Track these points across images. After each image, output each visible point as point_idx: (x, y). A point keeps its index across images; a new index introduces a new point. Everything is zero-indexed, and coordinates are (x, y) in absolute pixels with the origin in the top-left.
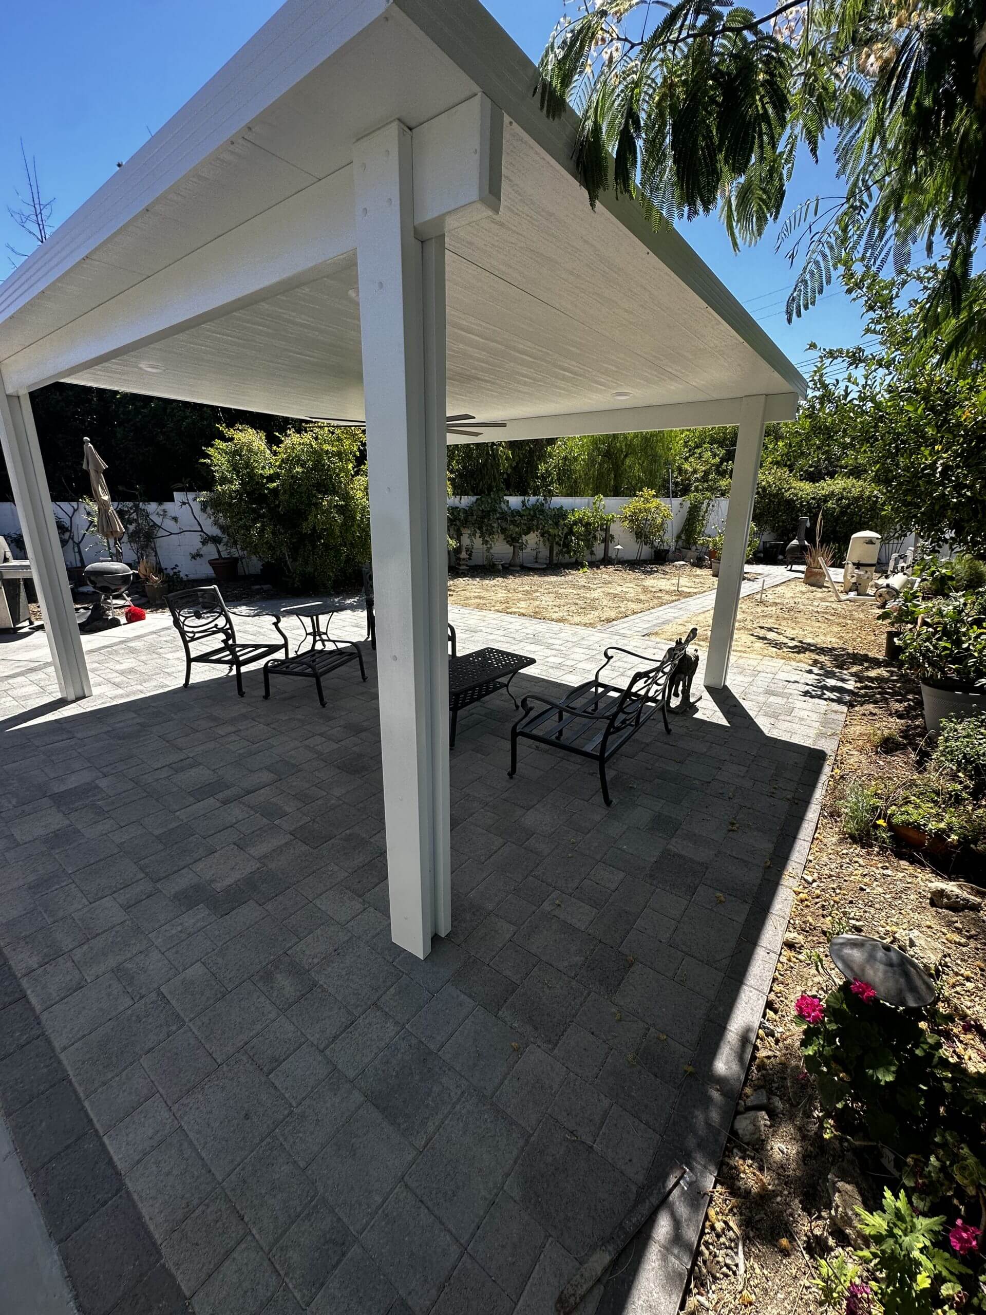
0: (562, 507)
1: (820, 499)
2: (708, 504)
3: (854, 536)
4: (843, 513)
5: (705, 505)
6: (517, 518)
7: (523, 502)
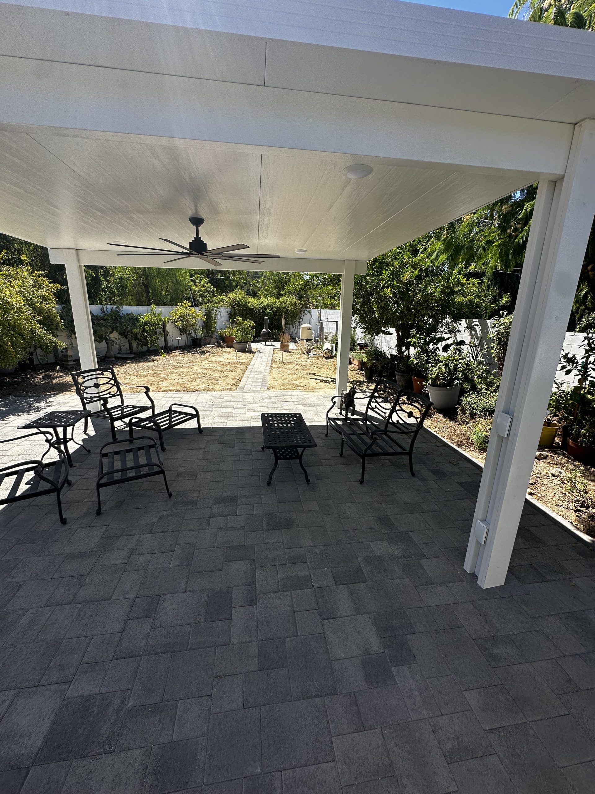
0: (132, 313)
1: (263, 308)
2: (216, 311)
3: (301, 326)
4: (275, 315)
5: (214, 312)
6: (102, 321)
7: (102, 309)
